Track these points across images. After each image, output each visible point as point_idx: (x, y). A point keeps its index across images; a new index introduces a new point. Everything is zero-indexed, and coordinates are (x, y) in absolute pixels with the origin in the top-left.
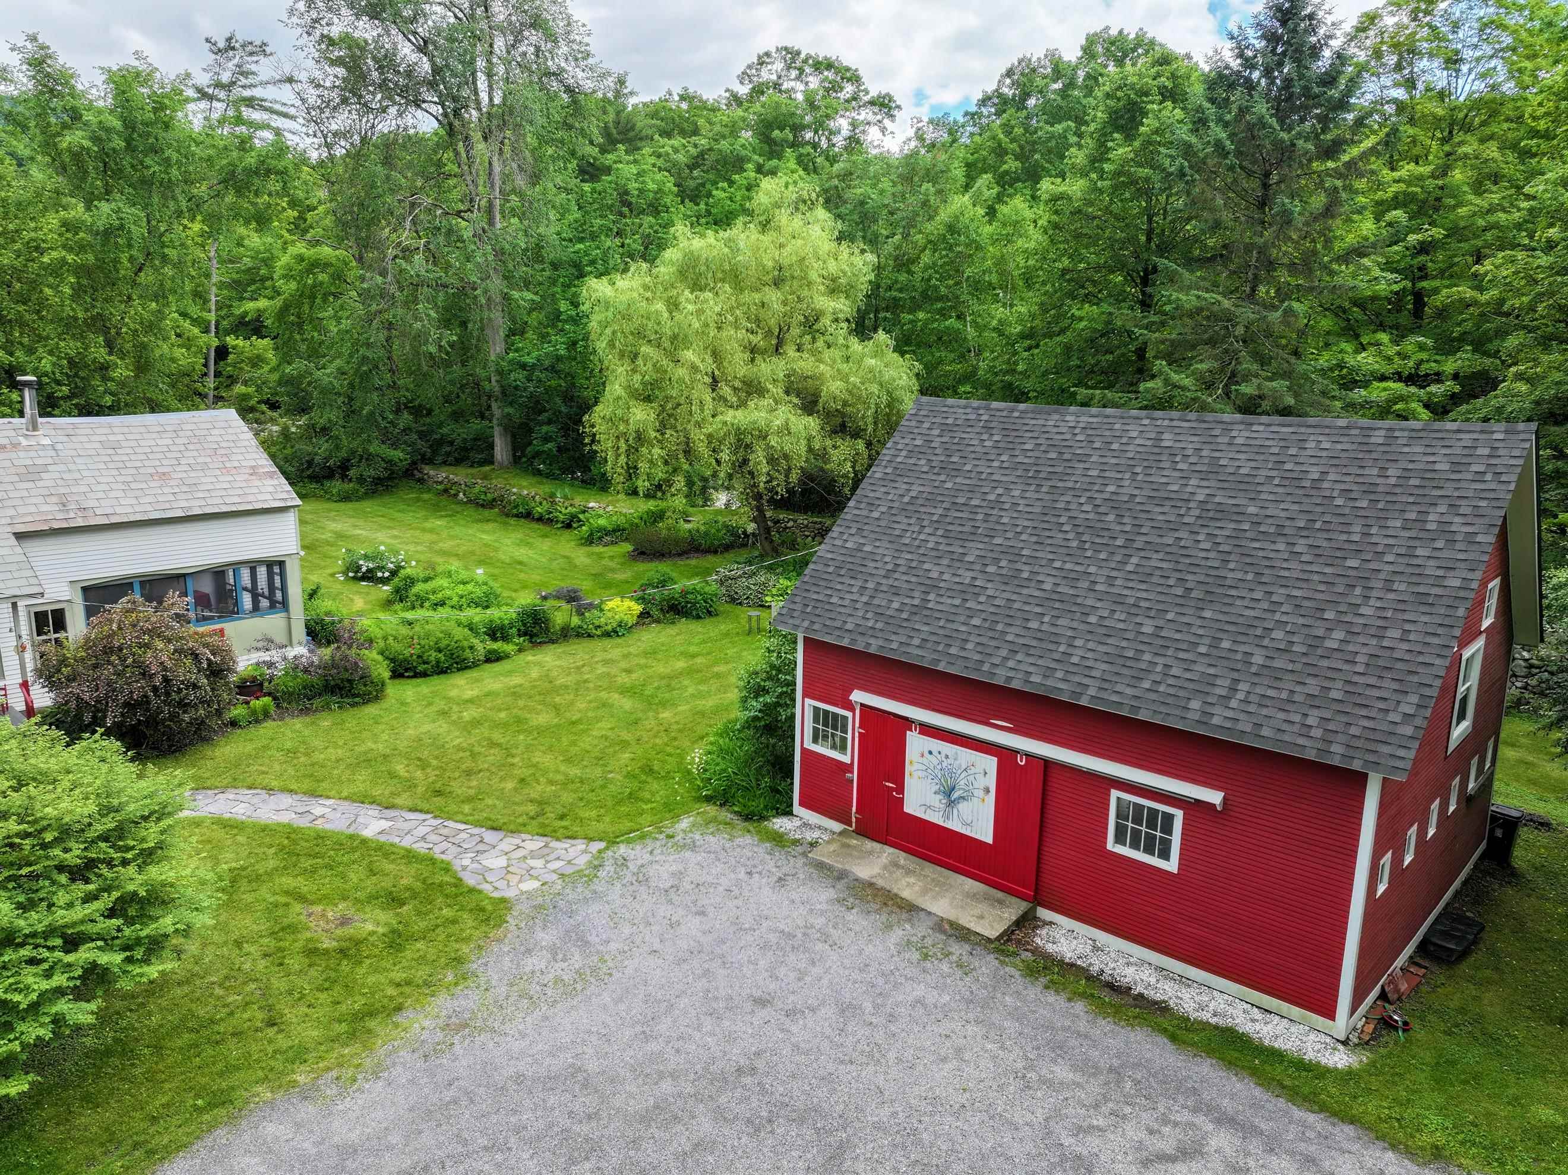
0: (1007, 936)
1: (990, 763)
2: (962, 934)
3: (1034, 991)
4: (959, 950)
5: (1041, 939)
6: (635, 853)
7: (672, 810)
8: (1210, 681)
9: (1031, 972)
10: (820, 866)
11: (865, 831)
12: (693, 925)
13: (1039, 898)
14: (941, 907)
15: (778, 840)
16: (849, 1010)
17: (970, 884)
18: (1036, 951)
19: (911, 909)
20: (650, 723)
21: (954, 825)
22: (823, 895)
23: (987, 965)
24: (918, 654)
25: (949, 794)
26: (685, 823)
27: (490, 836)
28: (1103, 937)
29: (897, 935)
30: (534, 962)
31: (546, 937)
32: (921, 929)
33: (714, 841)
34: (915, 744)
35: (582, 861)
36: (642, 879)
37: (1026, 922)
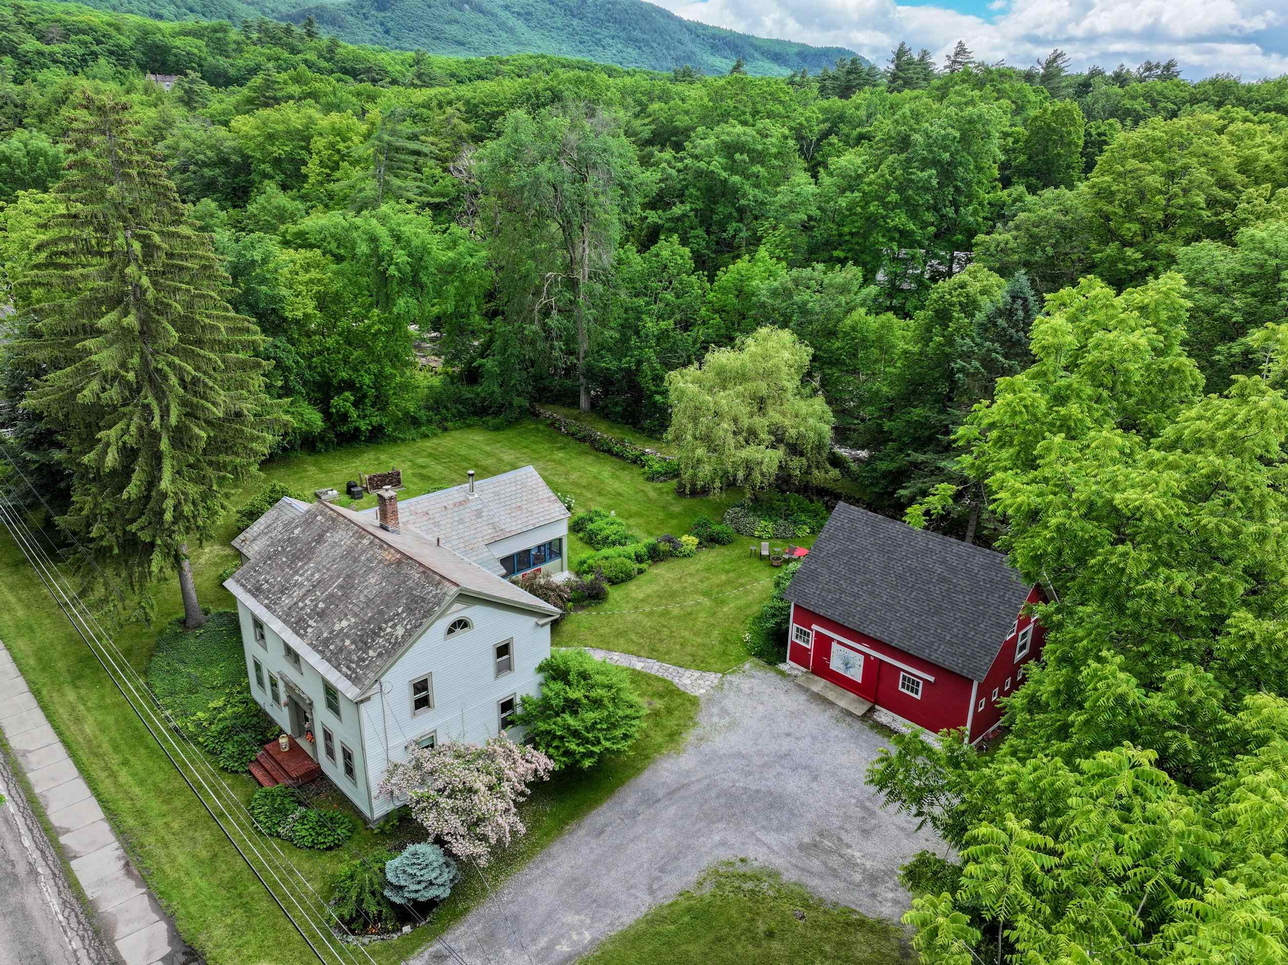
0: (864, 715)
1: (862, 657)
2: (849, 714)
3: (872, 734)
4: (848, 719)
5: (876, 716)
6: (735, 679)
7: (740, 660)
8: (932, 643)
9: (872, 727)
10: (799, 686)
11: (814, 672)
12: (761, 708)
13: (876, 702)
14: (843, 704)
15: (782, 673)
16: (814, 738)
17: (852, 695)
18: (874, 721)
19: (832, 704)
20: (721, 615)
21: (848, 675)
22: (802, 698)
23: (858, 725)
24: (836, 618)
25: (847, 665)
26: (747, 666)
27: (681, 670)
28: (896, 717)
29: (828, 714)
30: (715, 719)
31: (715, 710)
32: (836, 712)
33: (760, 674)
34: (835, 646)
35: (716, 681)
36: (739, 690)
37: (872, 710)
